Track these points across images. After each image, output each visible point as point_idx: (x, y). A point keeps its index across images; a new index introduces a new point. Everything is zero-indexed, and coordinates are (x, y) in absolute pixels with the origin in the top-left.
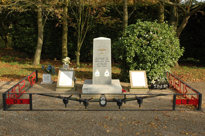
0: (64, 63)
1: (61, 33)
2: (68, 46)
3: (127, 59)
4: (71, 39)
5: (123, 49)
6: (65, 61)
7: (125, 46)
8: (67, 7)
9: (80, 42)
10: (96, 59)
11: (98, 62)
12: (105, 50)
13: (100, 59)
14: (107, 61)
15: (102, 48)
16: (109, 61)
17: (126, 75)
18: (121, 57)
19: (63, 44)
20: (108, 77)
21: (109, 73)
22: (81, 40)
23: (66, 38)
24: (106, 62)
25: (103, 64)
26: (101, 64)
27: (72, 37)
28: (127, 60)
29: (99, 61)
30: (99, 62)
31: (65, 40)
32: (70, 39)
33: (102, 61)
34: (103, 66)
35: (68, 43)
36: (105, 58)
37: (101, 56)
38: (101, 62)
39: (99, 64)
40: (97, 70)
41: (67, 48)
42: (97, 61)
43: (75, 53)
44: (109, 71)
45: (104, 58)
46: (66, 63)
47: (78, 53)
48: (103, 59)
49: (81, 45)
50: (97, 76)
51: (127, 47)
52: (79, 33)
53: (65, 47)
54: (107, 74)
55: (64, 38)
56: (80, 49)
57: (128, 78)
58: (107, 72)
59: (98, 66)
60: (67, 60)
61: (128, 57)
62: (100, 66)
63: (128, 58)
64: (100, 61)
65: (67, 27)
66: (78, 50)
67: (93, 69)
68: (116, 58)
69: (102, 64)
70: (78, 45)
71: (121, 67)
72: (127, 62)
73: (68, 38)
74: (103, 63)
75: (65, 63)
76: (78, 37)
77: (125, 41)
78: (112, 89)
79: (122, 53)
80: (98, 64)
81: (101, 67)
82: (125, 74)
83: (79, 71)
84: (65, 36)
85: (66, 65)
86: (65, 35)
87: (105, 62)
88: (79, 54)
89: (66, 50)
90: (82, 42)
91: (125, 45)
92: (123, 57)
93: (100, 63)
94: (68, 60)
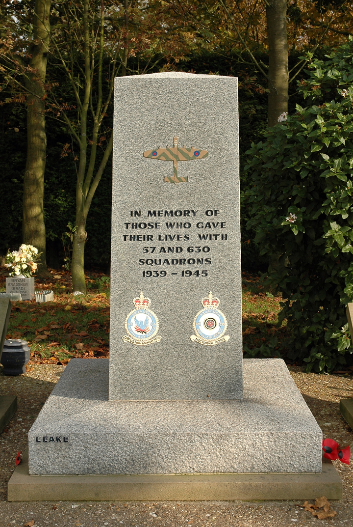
0: (11, 270)
1: (21, 160)
2: (48, 207)
3: (328, 234)
4: (60, 182)
5: (303, 175)
6: (17, 260)
7: (316, 156)
8: (45, 55)
9: (89, 181)
10: (135, 220)
11: (148, 244)
12: (197, 153)
13: (162, 220)
14: (212, 231)
15: (177, 140)
16: (224, 237)
17: (313, 328)
18: (291, 218)
19: (28, 201)
20: (222, 346)
21: (229, 319)
22: (90, 175)
23: (40, 174)
24: (203, 243)
25: (186, 255)
26: (170, 256)
27: (63, 175)
28: (331, 237)
29: (155, 233)
30: (155, 243)
31: (36, 182)
32: (56, 182)
33: (173, 232)
34: (186, 267)
35: (46, 198)
36: (200, 210)
37: (171, 198)
38: (167, 244)
39: (153, 256)
40: (142, 298)
41: (42, 217)
42: (137, 232)
43: (68, 230)
44: (223, 308)
45: (186, 213)
46: (23, 271)
47: (78, 229)
48: (183, 219)
49: (92, 195)
50: (143, 339)
51: (326, 157)
52: (83, 145)
53: (37, 210)
54: (210, 323)
55: (32, 177)
56: (86, 211)
57: (326, 345)
58: (211, 310)
59: (147, 268)
60: (24, 259)
61: (338, 219)
62: (163, 267)
63: (334, 225)
64: (163, 231)
65: (43, 134)
66: (78, 219)
67: (114, 293)
68: (258, 231)
69: (178, 256)
70: (80, 194)
71: (288, 284)
72: (329, 249)
73: (47, 176)
74: (185, 245)
75: (18, 273)
76: (78, 162)
77: (320, 121)
78: (247, 443)
79: (294, 198)
80: (146, 256)
81: (170, 280)
82: (311, 323)
83: (68, 307)
84: (37, 168)
85: (20, 280)
86: (35, 165)
87: (194, 241)
88: (83, 233)
89: (39, 221)
90: (96, 184)
91: (316, 148)
92: (303, 223)
93: (158, 244)
94: (29, 256)
